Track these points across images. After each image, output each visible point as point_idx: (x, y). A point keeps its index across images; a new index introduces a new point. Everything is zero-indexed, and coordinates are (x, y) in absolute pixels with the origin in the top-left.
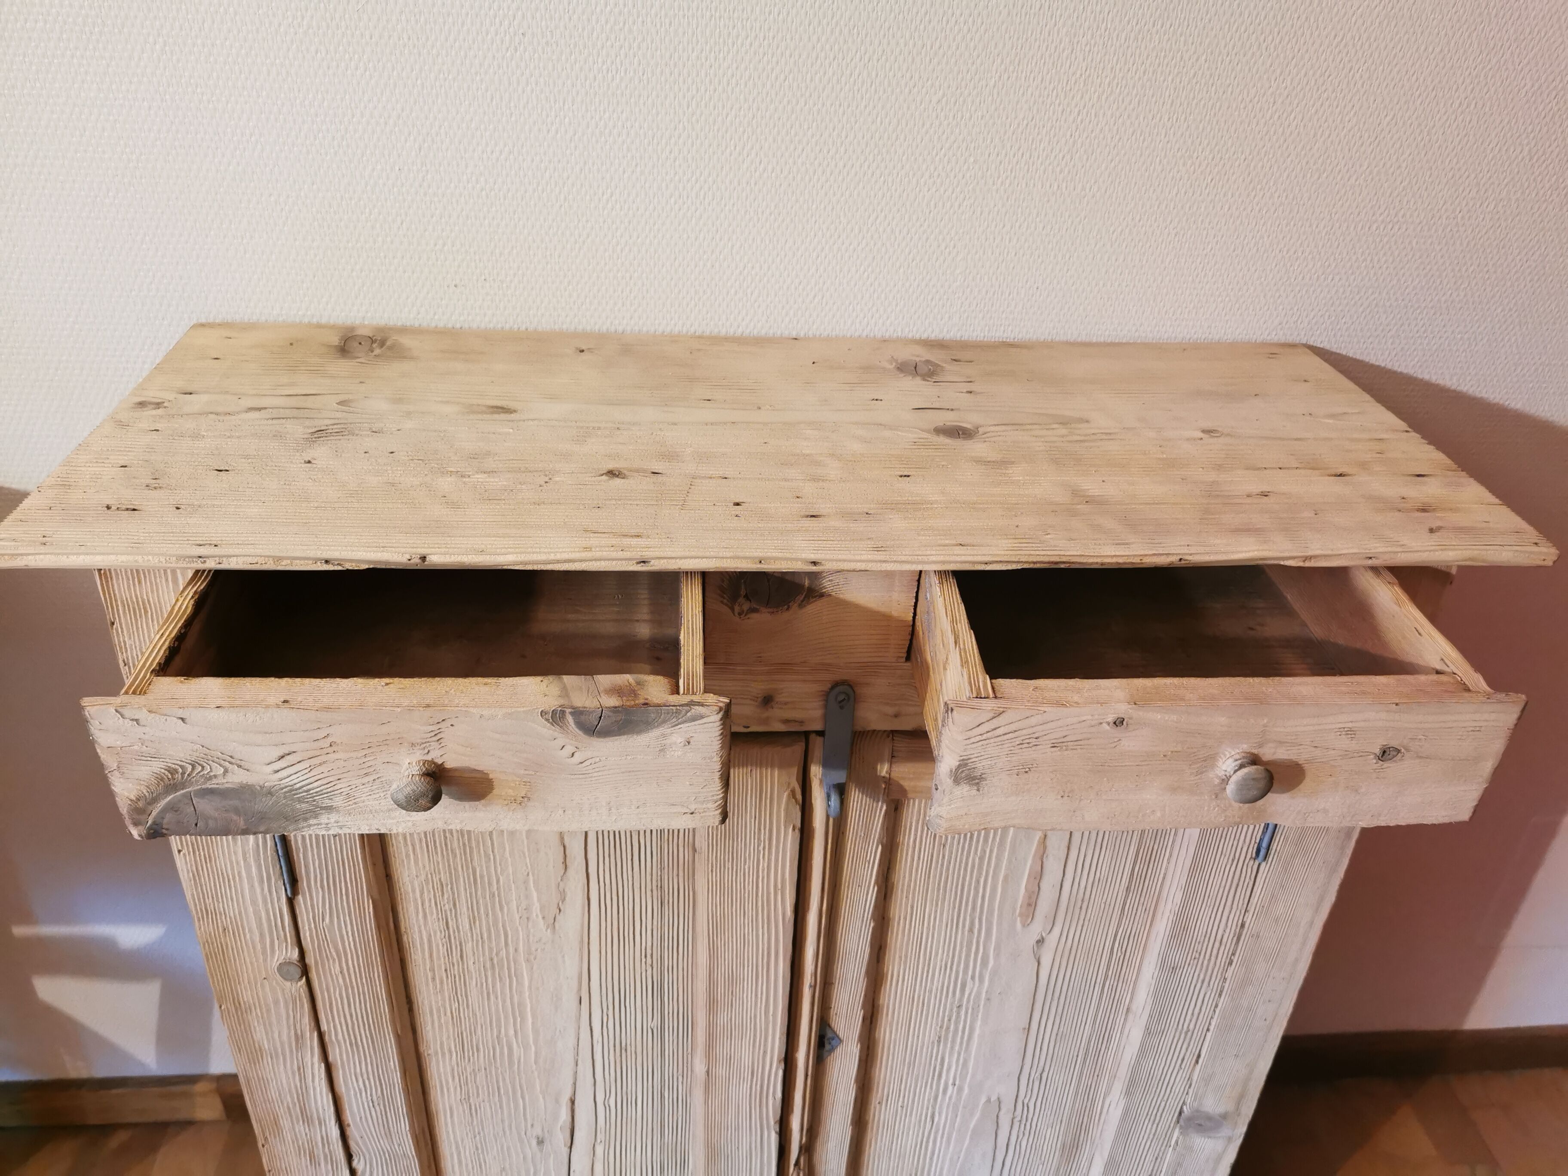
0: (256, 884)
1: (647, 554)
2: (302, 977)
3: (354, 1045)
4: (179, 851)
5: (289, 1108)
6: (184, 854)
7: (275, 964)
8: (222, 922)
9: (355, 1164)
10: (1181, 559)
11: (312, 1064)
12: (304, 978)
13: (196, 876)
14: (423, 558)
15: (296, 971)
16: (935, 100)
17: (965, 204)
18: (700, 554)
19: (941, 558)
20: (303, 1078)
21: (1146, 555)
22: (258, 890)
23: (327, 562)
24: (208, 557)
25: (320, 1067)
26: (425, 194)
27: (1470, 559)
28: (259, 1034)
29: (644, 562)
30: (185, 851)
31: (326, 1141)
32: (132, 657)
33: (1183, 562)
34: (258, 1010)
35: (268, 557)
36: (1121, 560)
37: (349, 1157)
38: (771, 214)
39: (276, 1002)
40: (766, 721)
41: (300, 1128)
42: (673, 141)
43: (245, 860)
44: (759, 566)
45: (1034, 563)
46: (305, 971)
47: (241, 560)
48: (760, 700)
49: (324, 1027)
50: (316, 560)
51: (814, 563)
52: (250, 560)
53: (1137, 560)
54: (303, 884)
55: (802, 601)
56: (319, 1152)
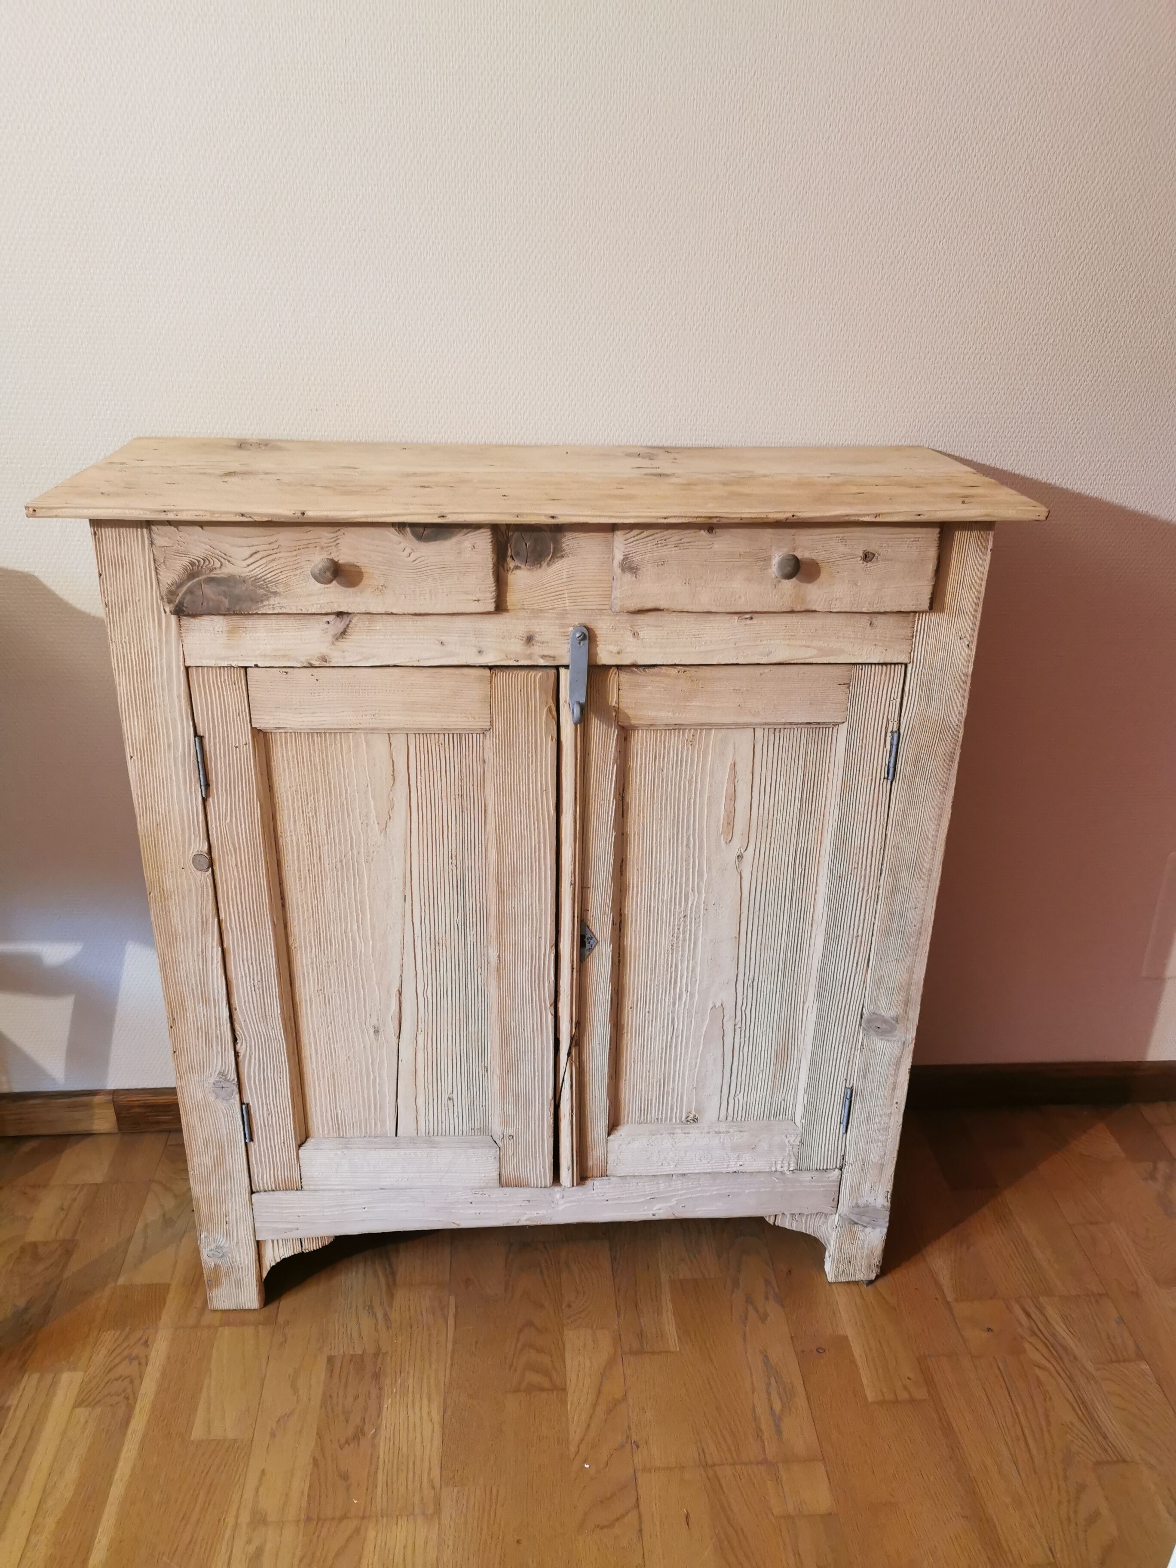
0: (182, 787)
1: (445, 511)
2: (208, 868)
3: (243, 932)
4: (131, 757)
5: (193, 990)
6: (134, 760)
7: (191, 856)
8: (156, 818)
9: (238, 1046)
10: (793, 516)
11: (212, 947)
12: (210, 869)
13: (141, 777)
14: (303, 514)
15: (205, 862)
16: (645, 270)
17: (671, 345)
18: (479, 511)
19: (636, 514)
20: (204, 961)
21: (770, 513)
22: (183, 791)
23: (243, 515)
24: (169, 511)
25: (217, 950)
26: (297, 343)
27: (987, 515)
28: (176, 920)
29: (443, 516)
30: (135, 757)
31: (218, 1019)
32: (111, 600)
33: (795, 517)
34: (176, 897)
35: (206, 511)
36: (753, 516)
37: (235, 1040)
38: (535, 354)
39: (190, 891)
40: (530, 657)
41: (200, 1009)
42: (466, 302)
43: (175, 765)
44: (517, 519)
45: (697, 517)
46: (211, 864)
47: (190, 513)
48: (524, 639)
49: (222, 916)
50: (236, 514)
51: (553, 517)
52: (195, 513)
53: (764, 516)
54: (213, 787)
55: (550, 561)
56: (212, 1032)
